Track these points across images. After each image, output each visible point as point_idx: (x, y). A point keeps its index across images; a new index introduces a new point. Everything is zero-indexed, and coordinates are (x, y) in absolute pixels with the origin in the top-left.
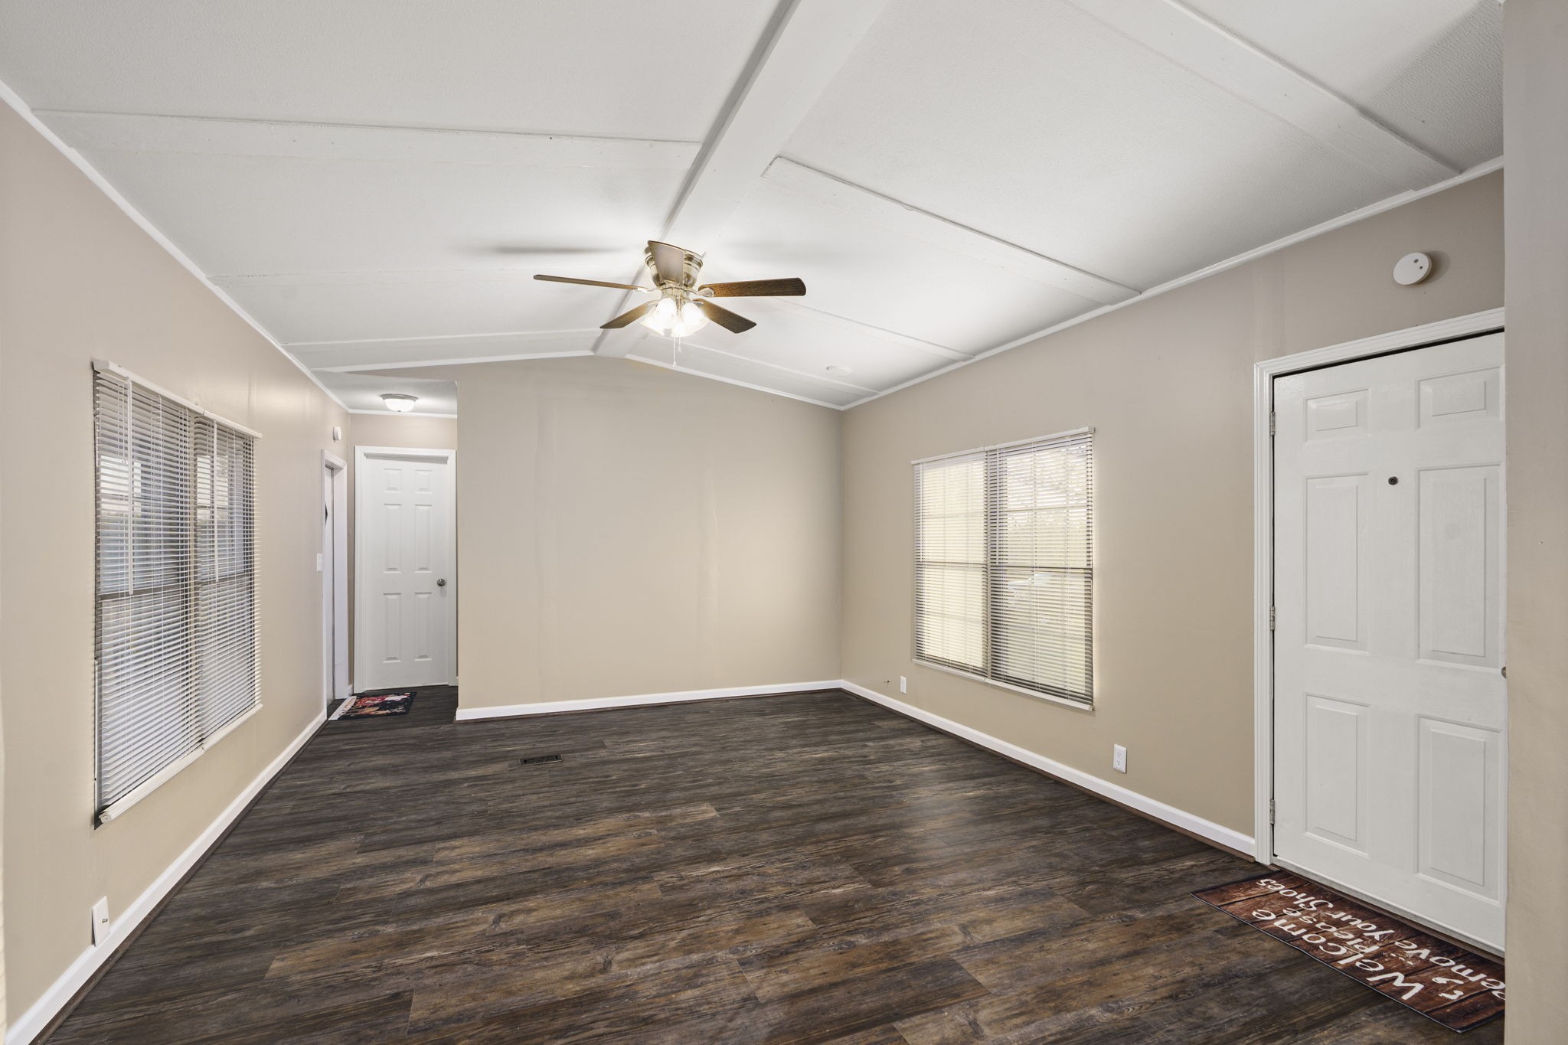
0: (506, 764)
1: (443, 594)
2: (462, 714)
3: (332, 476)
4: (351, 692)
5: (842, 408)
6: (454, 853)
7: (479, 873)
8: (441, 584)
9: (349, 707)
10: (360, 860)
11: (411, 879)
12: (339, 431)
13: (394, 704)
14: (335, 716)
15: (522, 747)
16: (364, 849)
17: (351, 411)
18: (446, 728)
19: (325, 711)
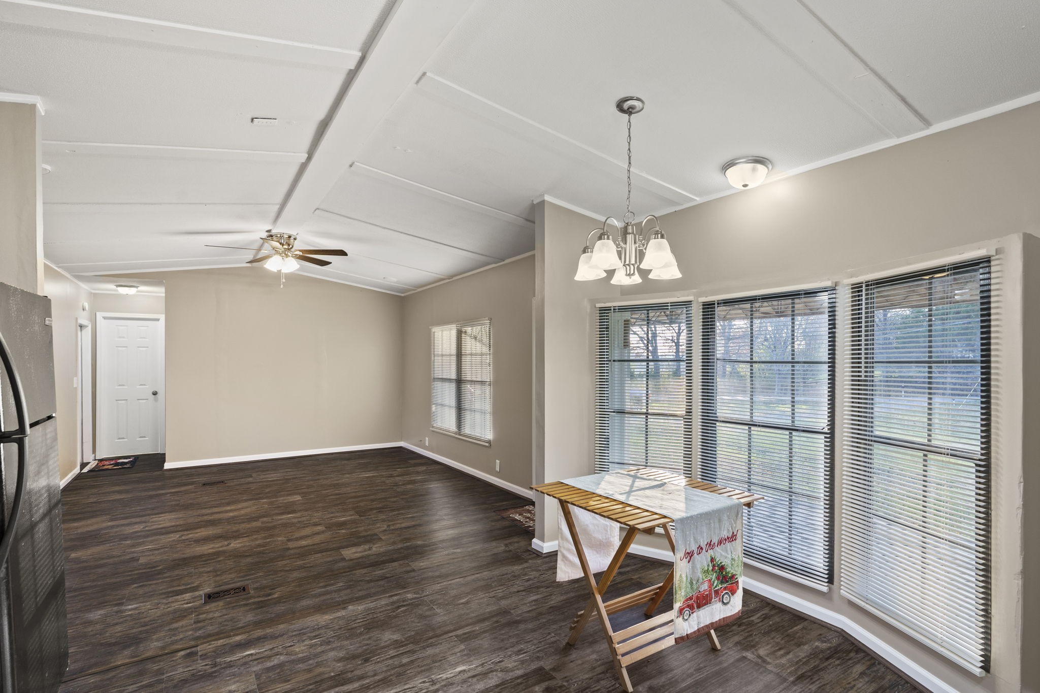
0: (193, 486)
1: (156, 400)
2: (167, 466)
3: (81, 330)
4: (94, 459)
5: (403, 295)
6: (161, 519)
7: (173, 524)
8: (155, 394)
9: (94, 466)
10: (109, 524)
11: (138, 528)
12: (86, 305)
13: (125, 463)
14: (85, 470)
15: (203, 479)
16: (111, 520)
17: (93, 291)
18: (158, 473)
19: (78, 467)
